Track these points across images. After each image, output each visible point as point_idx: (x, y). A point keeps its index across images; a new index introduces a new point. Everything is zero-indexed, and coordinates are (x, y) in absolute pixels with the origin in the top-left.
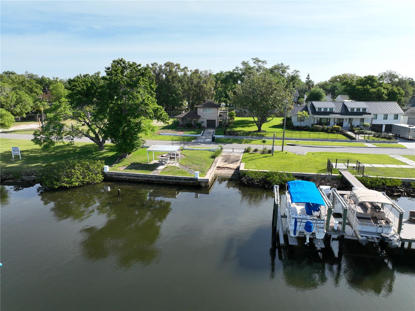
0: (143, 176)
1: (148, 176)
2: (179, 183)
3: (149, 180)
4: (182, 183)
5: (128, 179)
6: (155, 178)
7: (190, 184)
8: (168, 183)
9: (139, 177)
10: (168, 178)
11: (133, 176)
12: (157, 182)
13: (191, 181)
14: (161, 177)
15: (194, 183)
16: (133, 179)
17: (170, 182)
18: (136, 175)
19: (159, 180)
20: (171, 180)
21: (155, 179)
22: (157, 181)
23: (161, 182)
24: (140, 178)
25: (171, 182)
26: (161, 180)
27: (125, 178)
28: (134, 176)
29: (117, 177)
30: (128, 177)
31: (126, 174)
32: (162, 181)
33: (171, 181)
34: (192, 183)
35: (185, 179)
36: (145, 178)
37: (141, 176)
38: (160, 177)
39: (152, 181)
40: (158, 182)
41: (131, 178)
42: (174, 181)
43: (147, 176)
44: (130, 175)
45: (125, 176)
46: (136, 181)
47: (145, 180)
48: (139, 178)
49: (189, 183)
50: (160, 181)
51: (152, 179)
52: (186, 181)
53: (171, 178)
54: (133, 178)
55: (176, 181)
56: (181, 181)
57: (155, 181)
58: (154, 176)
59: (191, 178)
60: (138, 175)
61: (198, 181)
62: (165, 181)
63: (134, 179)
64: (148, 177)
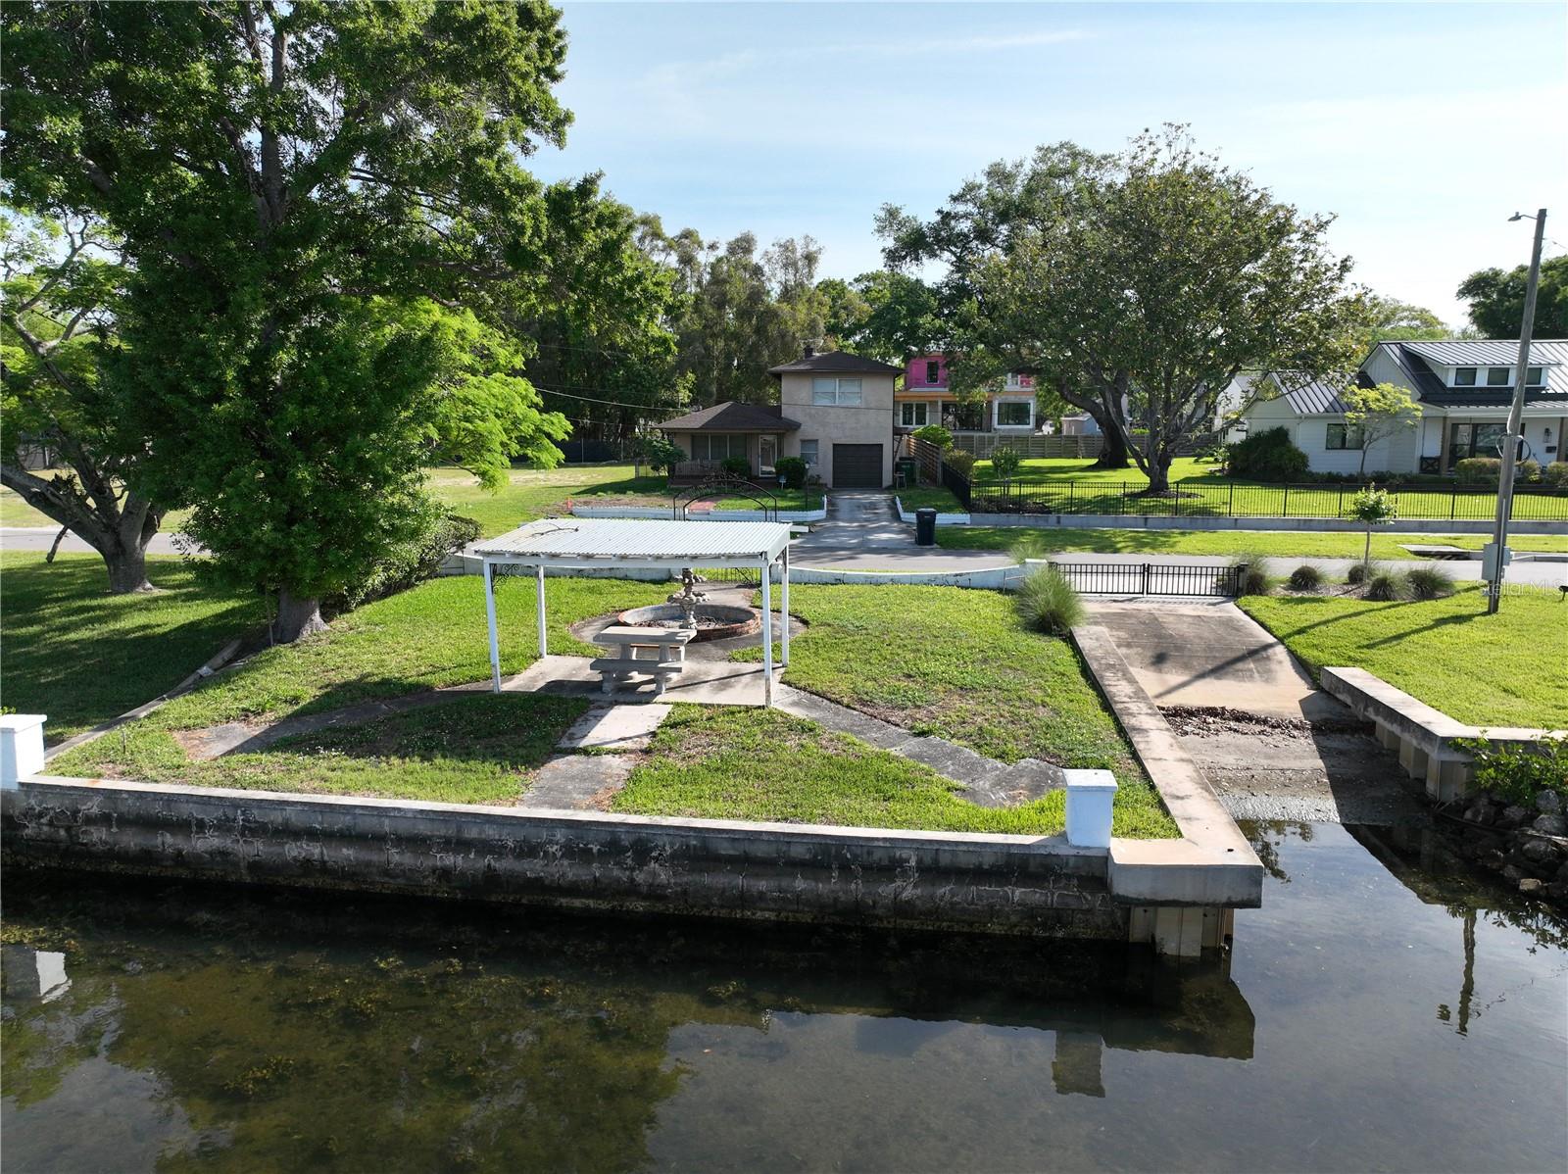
0: (424, 829)
1: (491, 832)
2: (858, 908)
3: (491, 875)
4: (902, 909)
5: (255, 866)
6: (570, 851)
7: (995, 928)
8: (724, 913)
9: (378, 839)
10: (726, 849)
11: (312, 834)
12: (591, 903)
13: (1018, 893)
14: (639, 844)
15: (1057, 916)
16: (306, 865)
17: (744, 899)
18: (341, 822)
19: (616, 872)
20: (757, 876)
21: (570, 871)
22: (596, 889)
23: (640, 906)
24: (395, 856)
25: (762, 896)
26: (640, 877)
27: (223, 854)
28: (327, 836)
29: (132, 840)
30: (258, 848)
31: (235, 803)
32: (655, 893)
33: (762, 885)
34: (1030, 913)
35: (945, 860)
36: (449, 860)
37: (403, 828)
38: (626, 840)
39: (537, 884)
40: (604, 906)
41: (294, 850)
42: (800, 884)
43: (472, 833)
44: (276, 817)
45: (224, 826)
46: (347, 886)
47: (445, 874)
48: (375, 857)
49: (992, 912)
50: (632, 890)
51: (532, 868)
52: (944, 890)
53: (760, 850)
54: (315, 850)
55: (829, 887)
56: (886, 890)
57: (573, 890)
58: (560, 835)
59: (1010, 855)
60: (367, 824)
61: (1122, 887)
62: (685, 892)
63: (324, 868)
64: (485, 847)
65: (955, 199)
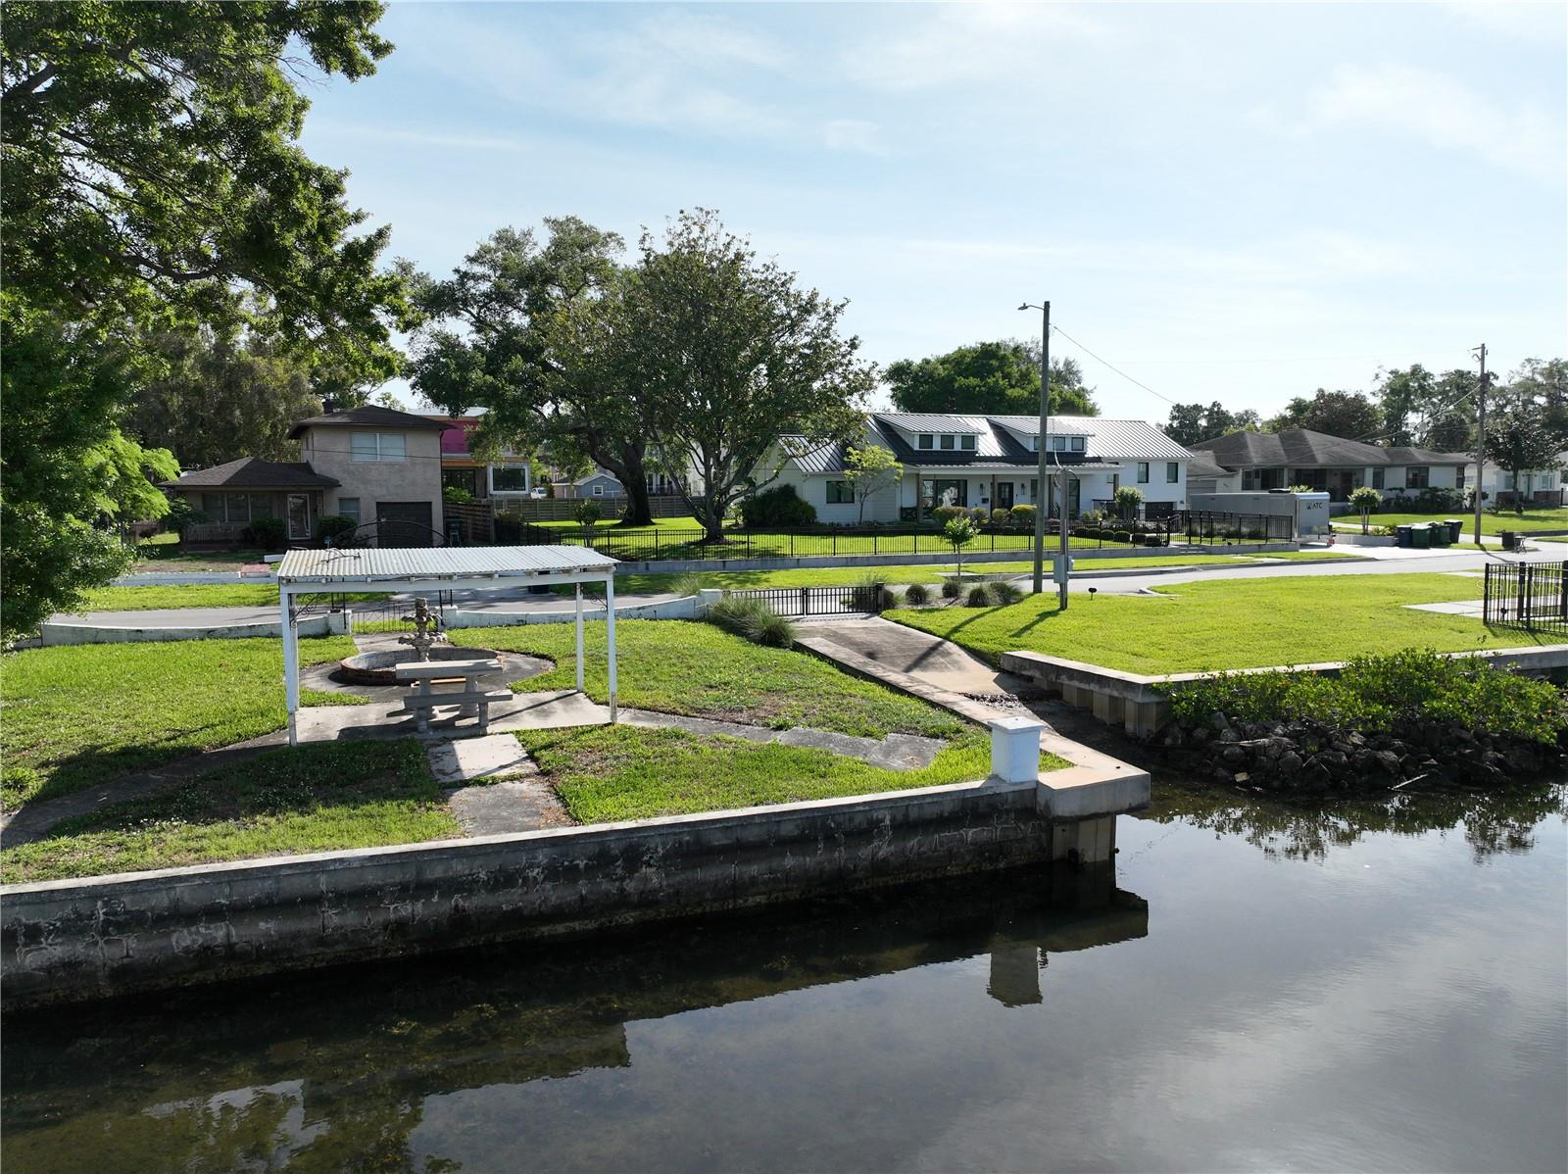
0: (371, 878)
1: (459, 868)
2: (841, 875)
3: (460, 919)
4: (878, 867)
5: (121, 973)
6: (553, 873)
7: (953, 870)
8: (716, 907)
9: (313, 901)
10: (718, 839)
11: (214, 913)
12: (577, 925)
13: (970, 834)
14: (631, 849)
15: (1000, 849)
16: (205, 955)
17: (736, 888)
18: (255, 891)
19: (605, 886)
20: (748, 862)
21: (554, 894)
22: (583, 909)
23: (629, 917)
24: (333, 918)
25: (753, 880)
26: (630, 886)
27: (70, 966)
28: (238, 911)
30: (131, 946)
31: (94, 893)
32: (647, 900)
33: (754, 869)
34: (979, 849)
35: (914, 814)
36: (406, 909)
37: (345, 882)
38: (615, 848)
39: (516, 917)
40: (592, 925)
41: (184, 939)
42: (789, 862)
43: (437, 872)
44: (161, 900)
45: (72, 928)
46: (264, 969)
47: (400, 927)
48: (306, 925)
49: (951, 855)
50: (623, 901)
51: (508, 899)
52: (913, 843)
53: (751, 835)
54: (219, 933)
55: (816, 860)
56: (865, 852)
57: (558, 914)
58: (541, 857)
59: (964, 800)
60: (302, 885)
61: (1062, 809)
62: (677, 893)
63: (231, 952)
64: (452, 886)
65: (472, 260)
